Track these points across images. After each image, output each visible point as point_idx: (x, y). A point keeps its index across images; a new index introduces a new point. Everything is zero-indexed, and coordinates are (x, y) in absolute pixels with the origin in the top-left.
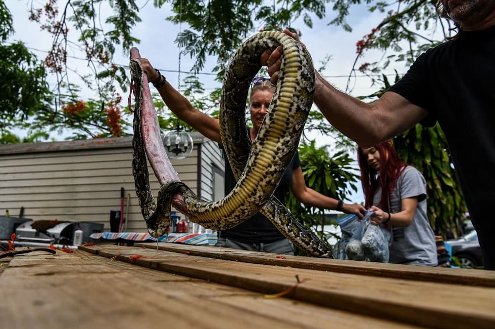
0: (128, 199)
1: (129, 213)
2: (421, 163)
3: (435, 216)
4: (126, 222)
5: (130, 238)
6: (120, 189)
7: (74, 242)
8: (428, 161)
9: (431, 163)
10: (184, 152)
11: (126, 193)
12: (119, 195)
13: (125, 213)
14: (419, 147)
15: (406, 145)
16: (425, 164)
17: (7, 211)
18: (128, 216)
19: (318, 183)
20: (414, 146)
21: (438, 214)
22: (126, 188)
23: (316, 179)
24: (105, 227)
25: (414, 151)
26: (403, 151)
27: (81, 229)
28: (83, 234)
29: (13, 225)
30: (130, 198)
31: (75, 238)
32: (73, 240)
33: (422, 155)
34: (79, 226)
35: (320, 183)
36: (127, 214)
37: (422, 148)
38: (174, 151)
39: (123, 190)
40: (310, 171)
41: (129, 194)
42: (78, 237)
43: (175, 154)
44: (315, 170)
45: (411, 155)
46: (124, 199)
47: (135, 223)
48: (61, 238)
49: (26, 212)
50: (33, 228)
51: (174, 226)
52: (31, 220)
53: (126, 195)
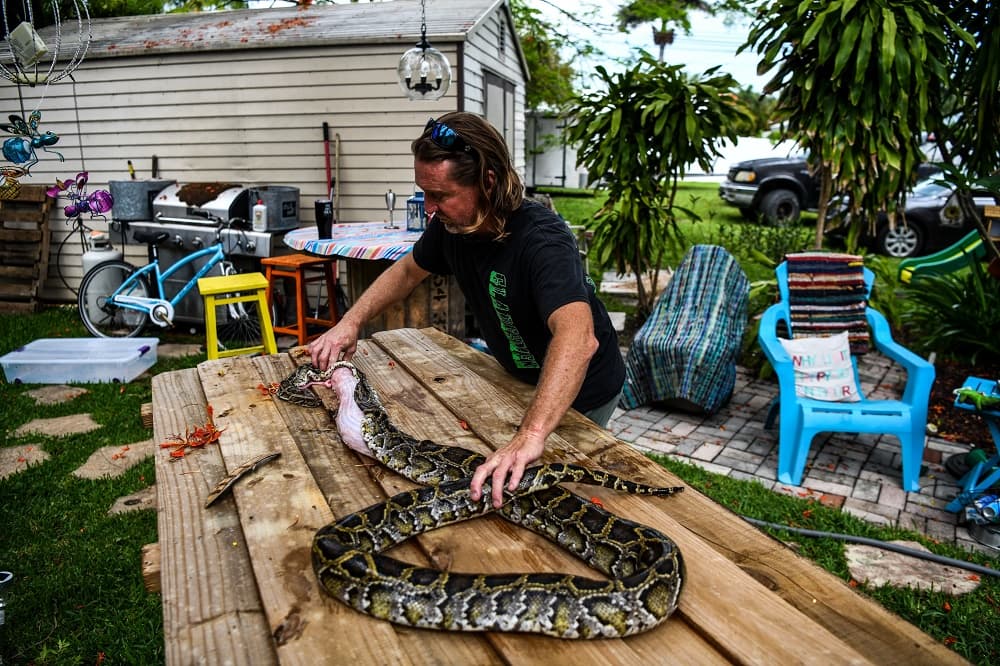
0: (337, 143)
1: (340, 168)
2: (854, 124)
3: (864, 189)
4: (337, 184)
5: (353, 253)
6: (321, 125)
7: (254, 226)
8: (867, 124)
9: (873, 127)
10: (436, 89)
11: (333, 133)
12: (319, 135)
13: (334, 169)
14: (855, 98)
15: (835, 90)
16: (860, 126)
17: (129, 163)
18: (339, 174)
19: (670, 127)
20: (847, 93)
21: (870, 187)
22: (330, 124)
23: (669, 118)
24: (301, 193)
25: (848, 103)
26: (827, 98)
27: (261, 203)
28: (268, 210)
29: (146, 194)
30: (340, 141)
31: (254, 218)
32: (252, 220)
33: (860, 111)
34: (259, 198)
35: (674, 126)
36: (337, 171)
37: (861, 100)
38: (417, 87)
39: (326, 127)
40: (660, 105)
41: (337, 135)
42: (259, 217)
43: (419, 93)
44: (667, 102)
45: (839, 107)
46: (330, 143)
47: (351, 185)
48: (232, 220)
49: (162, 164)
50: (181, 200)
51: (422, 218)
52: (173, 183)
53: (333, 137)
